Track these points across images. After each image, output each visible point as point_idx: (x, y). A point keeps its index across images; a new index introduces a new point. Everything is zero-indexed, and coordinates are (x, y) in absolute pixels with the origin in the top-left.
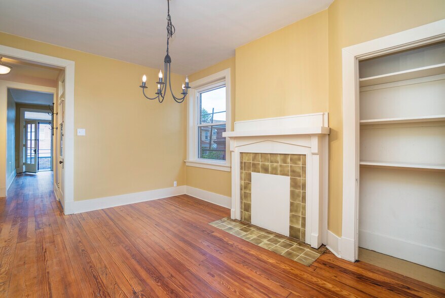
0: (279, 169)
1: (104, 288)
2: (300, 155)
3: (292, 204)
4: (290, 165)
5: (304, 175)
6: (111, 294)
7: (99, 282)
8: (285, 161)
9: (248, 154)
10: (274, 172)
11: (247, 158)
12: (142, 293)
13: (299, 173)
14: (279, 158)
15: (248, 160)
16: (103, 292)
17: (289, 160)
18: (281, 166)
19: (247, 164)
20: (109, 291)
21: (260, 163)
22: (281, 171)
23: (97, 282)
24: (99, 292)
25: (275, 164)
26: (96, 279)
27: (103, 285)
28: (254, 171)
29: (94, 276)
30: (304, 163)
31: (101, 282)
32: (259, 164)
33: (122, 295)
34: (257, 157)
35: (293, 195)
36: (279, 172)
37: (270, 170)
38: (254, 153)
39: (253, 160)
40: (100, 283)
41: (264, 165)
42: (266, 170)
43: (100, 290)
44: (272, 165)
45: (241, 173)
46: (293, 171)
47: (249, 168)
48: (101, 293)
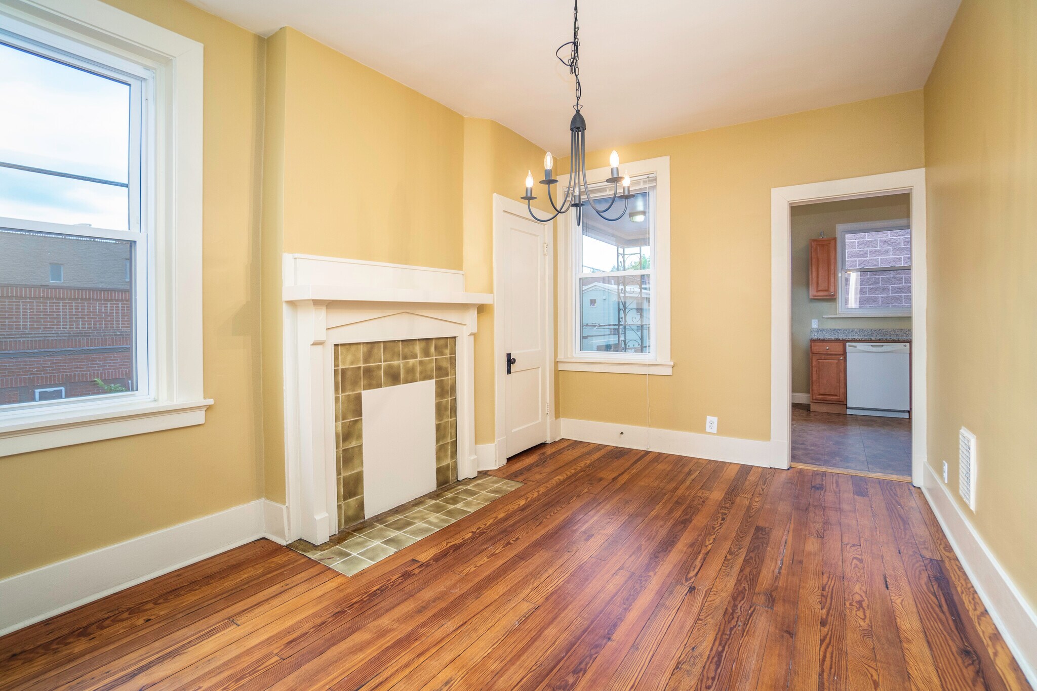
0: (418, 369)
1: (722, 628)
2: (447, 338)
3: (438, 427)
4: (434, 358)
5: (453, 372)
6: (722, 612)
7: (720, 644)
8: (426, 353)
9: (353, 348)
10: (409, 378)
11: (349, 358)
12: (684, 582)
13: (446, 369)
14: (418, 348)
15: (352, 363)
16: (729, 622)
17: (432, 350)
18: (421, 362)
19: (349, 374)
20: (721, 617)
21: (383, 364)
22: (421, 373)
23: (724, 647)
24: (735, 627)
25: (411, 361)
26: (719, 654)
27: (720, 634)
28: (369, 386)
29: (718, 665)
30: (453, 352)
31: (717, 643)
32: (379, 367)
33: (709, 599)
34: (375, 350)
35: (440, 410)
36: (418, 375)
37: (402, 376)
38: (367, 343)
39: (366, 360)
40: (721, 641)
41: (390, 367)
42: (394, 378)
43: (731, 629)
44: (406, 365)
45: (337, 399)
46: (439, 368)
47: (355, 383)
48: (733, 623)
